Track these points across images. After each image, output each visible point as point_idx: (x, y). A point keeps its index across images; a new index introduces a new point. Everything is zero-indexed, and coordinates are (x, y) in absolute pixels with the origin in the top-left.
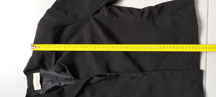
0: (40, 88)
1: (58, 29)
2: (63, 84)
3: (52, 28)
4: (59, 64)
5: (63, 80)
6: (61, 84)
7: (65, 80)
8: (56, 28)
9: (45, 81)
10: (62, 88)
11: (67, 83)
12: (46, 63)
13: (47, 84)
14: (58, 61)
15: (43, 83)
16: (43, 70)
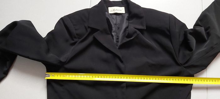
0: (110, 12)
1: (168, 33)
2: (113, 34)
3: (170, 27)
4: (135, 32)
5: (117, 34)
6: (114, 32)
7: (117, 36)
8: (169, 31)
9: (116, 18)
10: (110, 33)
11: (115, 38)
12: (134, 20)
13: (114, 19)
14: (138, 32)
15: (115, 16)
16: (127, 17)
